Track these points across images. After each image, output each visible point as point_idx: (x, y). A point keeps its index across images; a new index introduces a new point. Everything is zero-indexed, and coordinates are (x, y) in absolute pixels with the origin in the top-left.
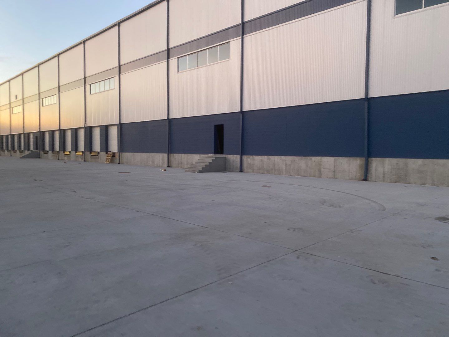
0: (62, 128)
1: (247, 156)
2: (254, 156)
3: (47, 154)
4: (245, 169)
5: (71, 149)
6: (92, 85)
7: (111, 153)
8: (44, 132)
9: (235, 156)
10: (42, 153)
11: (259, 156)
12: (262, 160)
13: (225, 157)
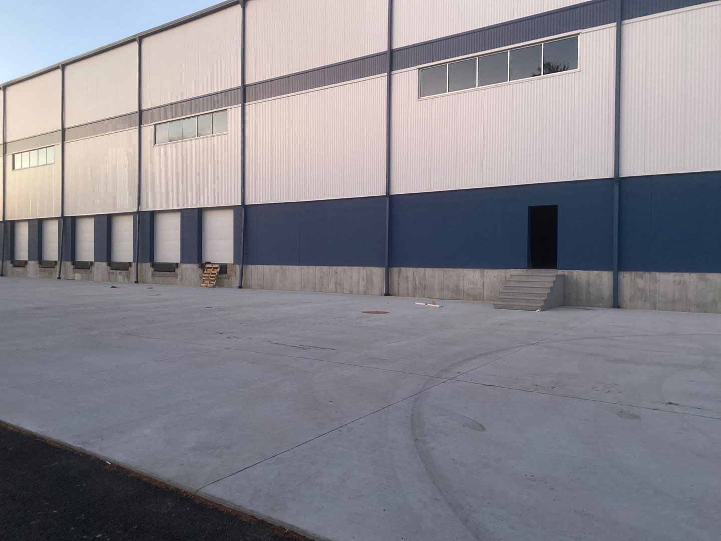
0: (68, 214)
1: (633, 273)
2: (657, 274)
3: (24, 267)
4: (627, 300)
5: (93, 259)
6: (157, 126)
7: (217, 266)
8: (13, 223)
9: (595, 272)
10: (9, 265)
11: (672, 274)
12: (680, 282)
13: (564, 276)
